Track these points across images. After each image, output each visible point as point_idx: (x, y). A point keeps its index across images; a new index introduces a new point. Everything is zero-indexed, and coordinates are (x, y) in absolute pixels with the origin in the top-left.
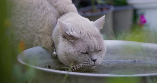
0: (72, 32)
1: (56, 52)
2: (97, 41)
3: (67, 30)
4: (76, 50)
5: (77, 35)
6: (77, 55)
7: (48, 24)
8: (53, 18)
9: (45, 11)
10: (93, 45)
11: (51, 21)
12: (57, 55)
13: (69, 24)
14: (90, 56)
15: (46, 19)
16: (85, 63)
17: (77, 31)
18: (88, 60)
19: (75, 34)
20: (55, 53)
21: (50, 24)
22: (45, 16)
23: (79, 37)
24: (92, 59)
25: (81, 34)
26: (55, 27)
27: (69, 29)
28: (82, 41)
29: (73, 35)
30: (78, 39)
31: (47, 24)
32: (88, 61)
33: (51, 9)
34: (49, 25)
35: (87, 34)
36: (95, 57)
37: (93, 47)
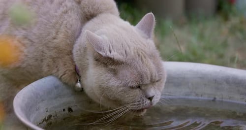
0: (110, 52)
1: (80, 83)
2: (153, 65)
3: (100, 49)
4: (120, 83)
5: (120, 56)
6: (122, 91)
7: (65, 30)
8: (74, 21)
9: (61, 9)
10: (148, 73)
11: (71, 26)
12: (83, 89)
13: (105, 37)
14: (144, 92)
15: (62, 22)
16: (135, 103)
17: (119, 50)
18: (140, 99)
19: (115, 55)
20: (79, 85)
21: (68, 30)
22: (61, 16)
23: (124, 60)
24: (146, 97)
25: (127, 55)
26: (77, 37)
27: (105, 47)
28: (130, 66)
29: (112, 57)
30: (122, 63)
31: (63, 30)
32: (140, 101)
33: (73, 6)
34: (68, 32)
35: (136, 54)
36: (152, 92)
37: (149, 76)
